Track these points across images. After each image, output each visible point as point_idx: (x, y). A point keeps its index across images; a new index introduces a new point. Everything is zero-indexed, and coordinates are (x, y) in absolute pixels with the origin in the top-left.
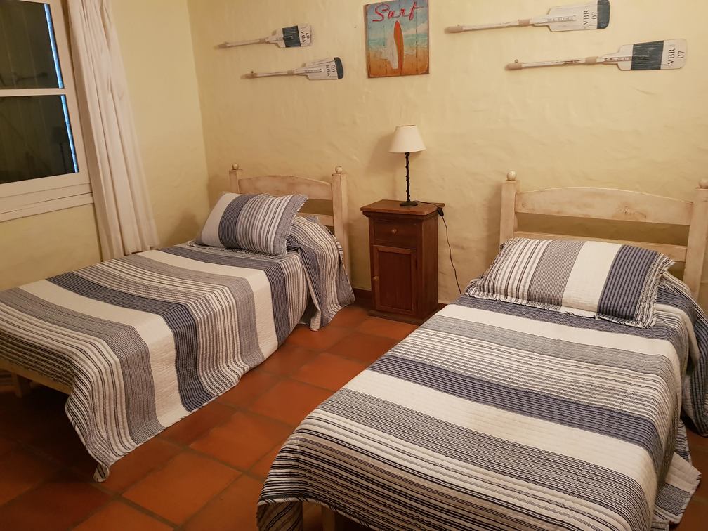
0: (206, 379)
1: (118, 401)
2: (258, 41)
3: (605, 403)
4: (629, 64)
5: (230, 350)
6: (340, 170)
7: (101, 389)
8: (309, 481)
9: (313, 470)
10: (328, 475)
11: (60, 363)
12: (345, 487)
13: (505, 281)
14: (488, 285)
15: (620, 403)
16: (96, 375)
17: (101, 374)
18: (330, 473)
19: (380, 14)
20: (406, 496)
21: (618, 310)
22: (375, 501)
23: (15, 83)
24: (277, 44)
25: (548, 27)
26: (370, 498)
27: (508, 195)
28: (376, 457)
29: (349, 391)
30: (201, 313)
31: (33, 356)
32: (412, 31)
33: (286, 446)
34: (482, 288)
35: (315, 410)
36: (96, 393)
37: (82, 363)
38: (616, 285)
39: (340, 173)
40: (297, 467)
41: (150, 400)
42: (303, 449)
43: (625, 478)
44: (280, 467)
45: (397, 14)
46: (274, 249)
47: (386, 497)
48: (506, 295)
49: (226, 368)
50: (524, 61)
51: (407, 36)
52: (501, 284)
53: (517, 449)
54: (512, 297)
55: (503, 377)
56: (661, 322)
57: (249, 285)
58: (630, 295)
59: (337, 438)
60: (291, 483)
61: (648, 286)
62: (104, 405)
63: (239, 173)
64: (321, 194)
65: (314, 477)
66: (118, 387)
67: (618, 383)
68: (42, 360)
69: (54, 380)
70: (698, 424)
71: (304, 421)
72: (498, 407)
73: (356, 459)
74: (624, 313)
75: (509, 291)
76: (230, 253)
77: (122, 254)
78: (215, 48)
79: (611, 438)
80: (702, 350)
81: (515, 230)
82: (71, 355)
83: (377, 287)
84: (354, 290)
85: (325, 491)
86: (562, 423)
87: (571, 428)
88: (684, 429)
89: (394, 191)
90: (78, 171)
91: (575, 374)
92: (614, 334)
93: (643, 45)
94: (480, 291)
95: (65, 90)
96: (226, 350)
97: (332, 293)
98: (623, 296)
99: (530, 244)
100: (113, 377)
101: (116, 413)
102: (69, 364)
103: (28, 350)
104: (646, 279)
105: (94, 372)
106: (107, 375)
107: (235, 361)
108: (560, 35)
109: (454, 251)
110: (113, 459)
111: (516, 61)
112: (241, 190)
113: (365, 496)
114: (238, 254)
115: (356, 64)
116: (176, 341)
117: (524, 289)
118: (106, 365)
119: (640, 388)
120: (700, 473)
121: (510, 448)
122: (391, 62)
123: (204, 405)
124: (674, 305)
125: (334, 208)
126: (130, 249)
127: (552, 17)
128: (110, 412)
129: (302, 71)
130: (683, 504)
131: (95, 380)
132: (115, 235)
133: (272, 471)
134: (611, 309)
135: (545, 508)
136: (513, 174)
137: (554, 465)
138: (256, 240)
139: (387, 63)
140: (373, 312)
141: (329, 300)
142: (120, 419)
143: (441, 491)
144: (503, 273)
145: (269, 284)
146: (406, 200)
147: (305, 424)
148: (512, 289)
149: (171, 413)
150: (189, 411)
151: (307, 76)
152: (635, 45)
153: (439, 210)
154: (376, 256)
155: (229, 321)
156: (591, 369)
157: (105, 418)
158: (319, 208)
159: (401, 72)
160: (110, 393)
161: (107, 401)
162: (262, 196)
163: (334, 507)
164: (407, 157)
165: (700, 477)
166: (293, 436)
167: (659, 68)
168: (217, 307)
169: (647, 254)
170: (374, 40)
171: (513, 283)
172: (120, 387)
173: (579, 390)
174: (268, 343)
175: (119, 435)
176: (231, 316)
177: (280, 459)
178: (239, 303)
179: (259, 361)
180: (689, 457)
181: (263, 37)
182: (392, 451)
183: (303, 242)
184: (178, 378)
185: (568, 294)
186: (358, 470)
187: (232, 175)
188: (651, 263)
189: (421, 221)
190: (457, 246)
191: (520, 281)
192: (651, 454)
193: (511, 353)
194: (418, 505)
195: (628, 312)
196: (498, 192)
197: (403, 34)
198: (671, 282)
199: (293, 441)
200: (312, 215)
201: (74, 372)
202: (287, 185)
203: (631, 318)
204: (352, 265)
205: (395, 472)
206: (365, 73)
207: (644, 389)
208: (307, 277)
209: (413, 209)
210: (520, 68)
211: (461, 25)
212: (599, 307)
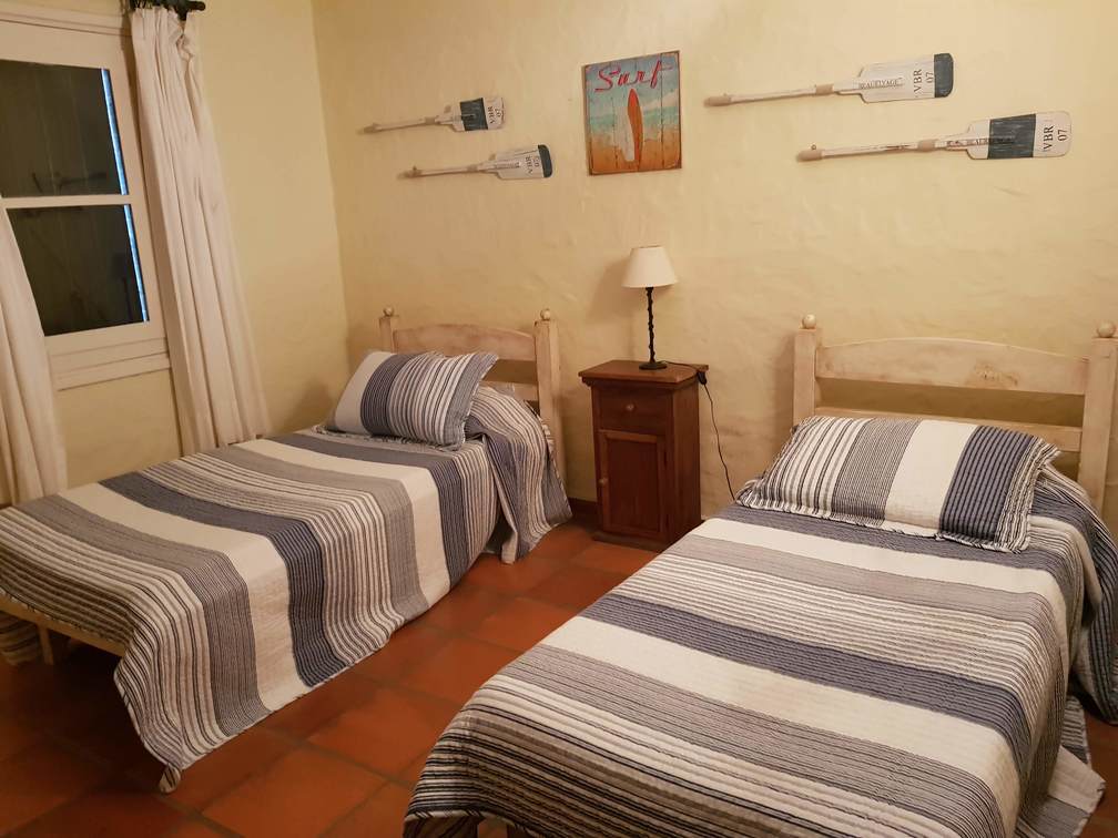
0: (334, 635)
1: (200, 669)
2: (423, 122)
3: (942, 664)
4: (985, 150)
5: (375, 593)
6: (547, 314)
7: (173, 649)
8: (484, 785)
9: (489, 766)
10: (513, 775)
11: (112, 608)
12: (537, 792)
13: (797, 482)
14: (772, 488)
15: (966, 664)
16: (165, 627)
17: (173, 626)
18: (515, 771)
19: (606, 79)
20: (629, 803)
21: (971, 525)
22: (583, 813)
23: (55, 187)
24: (451, 126)
25: (860, 95)
26: (576, 810)
27: (805, 352)
28: (584, 745)
29: (549, 649)
30: (330, 533)
31: (71, 599)
32: (655, 104)
33: (449, 730)
34: (762, 494)
35: (496, 676)
36: (164, 656)
37: (145, 608)
38: (967, 487)
39: (548, 320)
40: (466, 764)
41: (248, 666)
42: (475, 734)
43: (965, 775)
44: (439, 762)
45: (632, 78)
46: (444, 435)
47: (600, 807)
48: (800, 504)
49: (369, 620)
50: (825, 146)
51: (647, 112)
52: (791, 487)
53: (803, 733)
54: (808, 506)
55: (788, 626)
56: (1038, 544)
57: (404, 490)
58: (989, 502)
59: (527, 716)
60: (457, 787)
61: (1017, 488)
62: (178, 673)
63: (394, 322)
64: (517, 351)
65: (492, 777)
66: (199, 646)
67: (964, 636)
68: (84, 605)
69: (102, 635)
70: (1103, 705)
71: (477, 693)
72: (776, 672)
73: (554, 749)
74: (980, 530)
75: (803, 497)
76: (379, 444)
77: (214, 446)
78: (360, 133)
79: (948, 716)
80: (1105, 588)
81: (817, 406)
82: (129, 596)
83: (606, 495)
84: (571, 501)
85: (508, 799)
86: (873, 695)
87: (887, 702)
88: (1082, 713)
89: (631, 348)
90: (148, 319)
91: (900, 622)
92: (963, 562)
93: (1006, 121)
94: (760, 498)
95: (130, 197)
96: (369, 591)
97: (535, 504)
98: (977, 504)
99: (835, 425)
100: (192, 630)
101: (195, 686)
102: (125, 610)
103: (64, 589)
104: (1015, 478)
105: (163, 623)
106: (183, 627)
107: (382, 609)
108: (879, 108)
109: (723, 438)
110: (190, 759)
111: (814, 148)
112: (396, 346)
113: (569, 806)
114: (390, 445)
115: (571, 155)
116: (290, 577)
117: (827, 494)
118: (182, 611)
119: (998, 643)
120: (1103, 781)
121: (790, 731)
122: (624, 150)
123: (332, 677)
124: (1060, 518)
125: (539, 373)
126: (225, 437)
127: (865, 80)
128: (187, 686)
129: (490, 165)
130: (1075, 828)
131: (164, 634)
132: (203, 418)
133: (427, 768)
134: (961, 523)
135: (838, 820)
136: (811, 318)
137: (857, 756)
138: (417, 422)
139: (618, 153)
140: (599, 533)
141: (531, 515)
142: (202, 696)
143: (682, 795)
144: (794, 469)
145: (435, 489)
146: (648, 359)
147: (478, 696)
148: (808, 494)
149: (281, 688)
150: (308, 685)
151: (497, 174)
152: (992, 121)
153: (700, 376)
154: (604, 448)
155: (374, 546)
156: (924, 615)
157: (178, 695)
158: (516, 373)
159: (638, 166)
160: (187, 654)
161: (182, 667)
162: (427, 355)
163: (522, 824)
164: (649, 295)
165: (1103, 787)
166: (461, 715)
167: (1031, 156)
168: (355, 525)
169: (1016, 438)
170: (598, 118)
171: (810, 486)
172: (203, 647)
173: (903, 646)
174: (434, 582)
175: (200, 721)
176: (376, 539)
177: (441, 750)
178: (389, 519)
179: (421, 609)
180: (1088, 756)
181: (430, 116)
182: (609, 736)
183: (492, 427)
184: (293, 635)
185: (895, 501)
186: (558, 766)
187: (384, 325)
188: (1022, 452)
189: (671, 392)
190: (727, 431)
191: (820, 482)
192: (1010, 741)
193: (802, 591)
194: (646, 818)
195: (986, 529)
196: (789, 347)
197: (642, 108)
198: (1056, 482)
199: (460, 723)
200: (506, 385)
201: (133, 623)
202: (467, 337)
203: (992, 538)
204: (567, 461)
205: (613, 767)
206: (585, 168)
207: (1004, 644)
208: (497, 479)
209: (659, 373)
210: (819, 158)
211: (728, 94)
212: (942, 520)
